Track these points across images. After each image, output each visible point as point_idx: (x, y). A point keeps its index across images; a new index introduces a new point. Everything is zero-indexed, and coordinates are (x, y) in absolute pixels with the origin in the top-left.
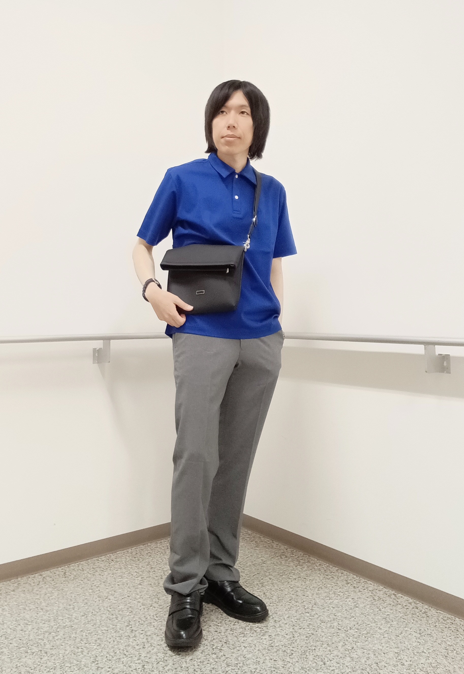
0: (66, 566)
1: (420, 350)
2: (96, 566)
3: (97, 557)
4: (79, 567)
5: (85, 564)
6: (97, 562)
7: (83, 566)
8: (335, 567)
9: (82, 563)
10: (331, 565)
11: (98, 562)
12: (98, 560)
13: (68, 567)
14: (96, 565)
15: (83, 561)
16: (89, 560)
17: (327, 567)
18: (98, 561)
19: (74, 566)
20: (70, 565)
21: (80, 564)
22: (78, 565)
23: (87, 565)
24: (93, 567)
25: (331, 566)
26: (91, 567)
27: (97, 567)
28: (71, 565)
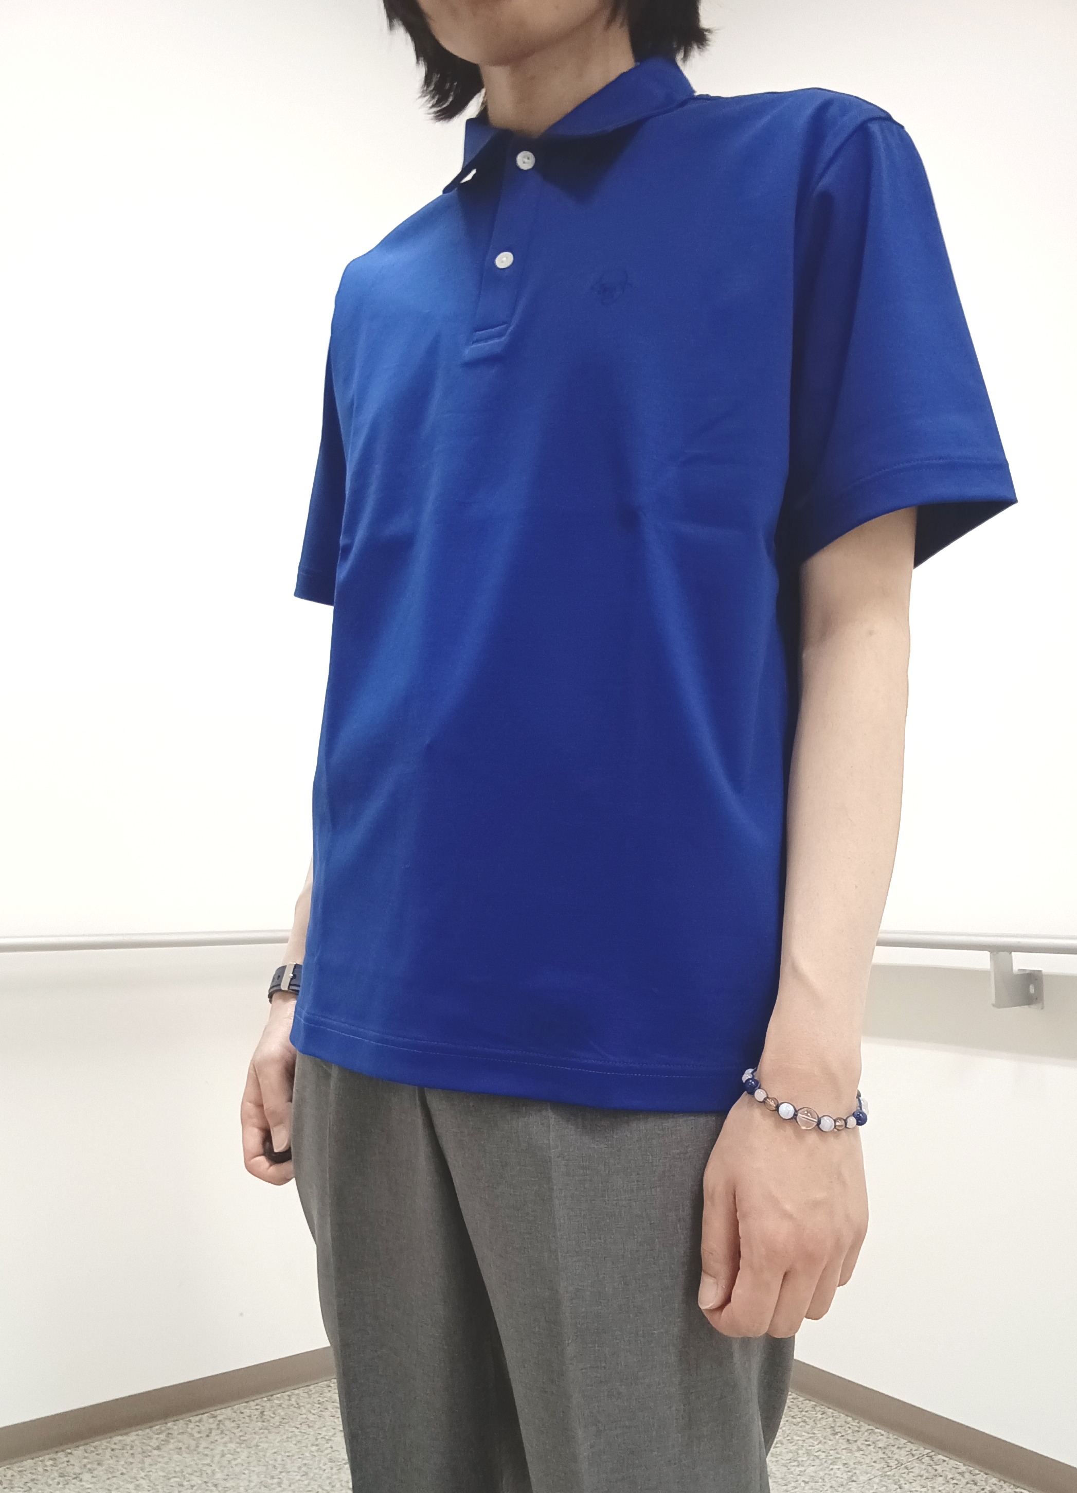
0: (265, 1399)
1: (982, 961)
2: (326, 1399)
3: (326, 1381)
4: (290, 1400)
5: (302, 1395)
6: (327, 1391)
7: (298, 1398)
8: (810, 1400)
9: (297, 1392)
10: (801, 1396)
11: (329, 1391)
12: (329, 1386)
13: (269, 1400)
14: (325, 1397)
15: (299, 1388)
16: (311, 1387)
17: (792, 1400)
18: (329, 1389)
19: (280, 1398)
20: (272, 1396)
21: (294, 1394)
22: (289, 1396)
23: (306, 1395)
24: (319, 1400)
25: (801, 1399)
26: (316, 1401)
27: (327, 1401)
28: (275, 1396)
